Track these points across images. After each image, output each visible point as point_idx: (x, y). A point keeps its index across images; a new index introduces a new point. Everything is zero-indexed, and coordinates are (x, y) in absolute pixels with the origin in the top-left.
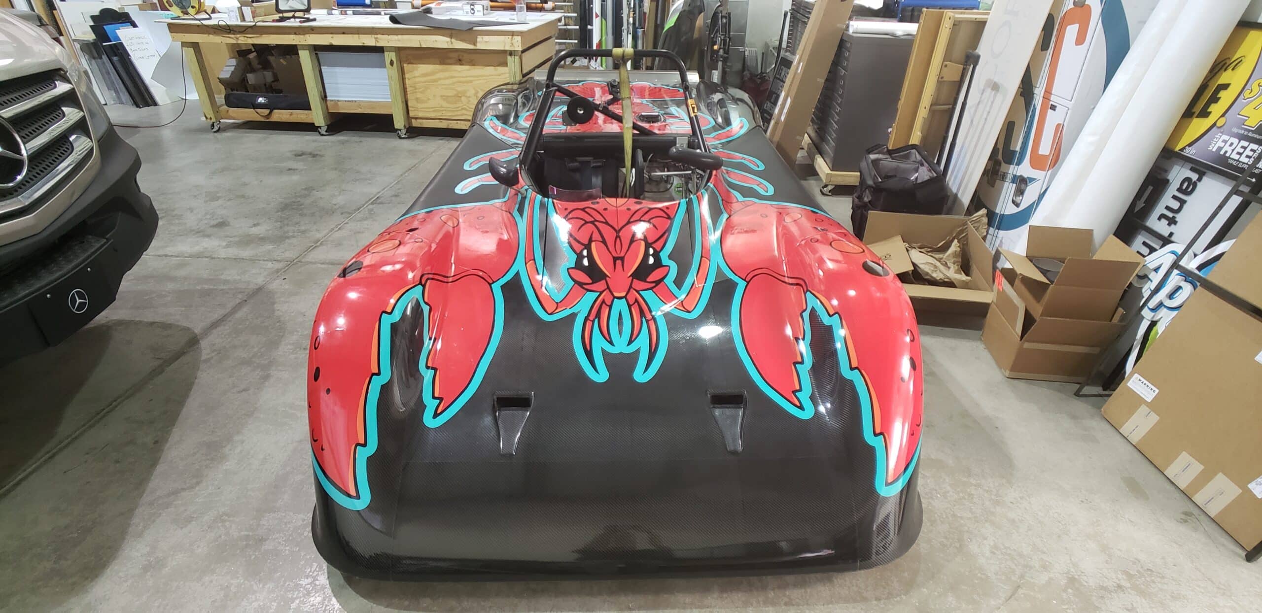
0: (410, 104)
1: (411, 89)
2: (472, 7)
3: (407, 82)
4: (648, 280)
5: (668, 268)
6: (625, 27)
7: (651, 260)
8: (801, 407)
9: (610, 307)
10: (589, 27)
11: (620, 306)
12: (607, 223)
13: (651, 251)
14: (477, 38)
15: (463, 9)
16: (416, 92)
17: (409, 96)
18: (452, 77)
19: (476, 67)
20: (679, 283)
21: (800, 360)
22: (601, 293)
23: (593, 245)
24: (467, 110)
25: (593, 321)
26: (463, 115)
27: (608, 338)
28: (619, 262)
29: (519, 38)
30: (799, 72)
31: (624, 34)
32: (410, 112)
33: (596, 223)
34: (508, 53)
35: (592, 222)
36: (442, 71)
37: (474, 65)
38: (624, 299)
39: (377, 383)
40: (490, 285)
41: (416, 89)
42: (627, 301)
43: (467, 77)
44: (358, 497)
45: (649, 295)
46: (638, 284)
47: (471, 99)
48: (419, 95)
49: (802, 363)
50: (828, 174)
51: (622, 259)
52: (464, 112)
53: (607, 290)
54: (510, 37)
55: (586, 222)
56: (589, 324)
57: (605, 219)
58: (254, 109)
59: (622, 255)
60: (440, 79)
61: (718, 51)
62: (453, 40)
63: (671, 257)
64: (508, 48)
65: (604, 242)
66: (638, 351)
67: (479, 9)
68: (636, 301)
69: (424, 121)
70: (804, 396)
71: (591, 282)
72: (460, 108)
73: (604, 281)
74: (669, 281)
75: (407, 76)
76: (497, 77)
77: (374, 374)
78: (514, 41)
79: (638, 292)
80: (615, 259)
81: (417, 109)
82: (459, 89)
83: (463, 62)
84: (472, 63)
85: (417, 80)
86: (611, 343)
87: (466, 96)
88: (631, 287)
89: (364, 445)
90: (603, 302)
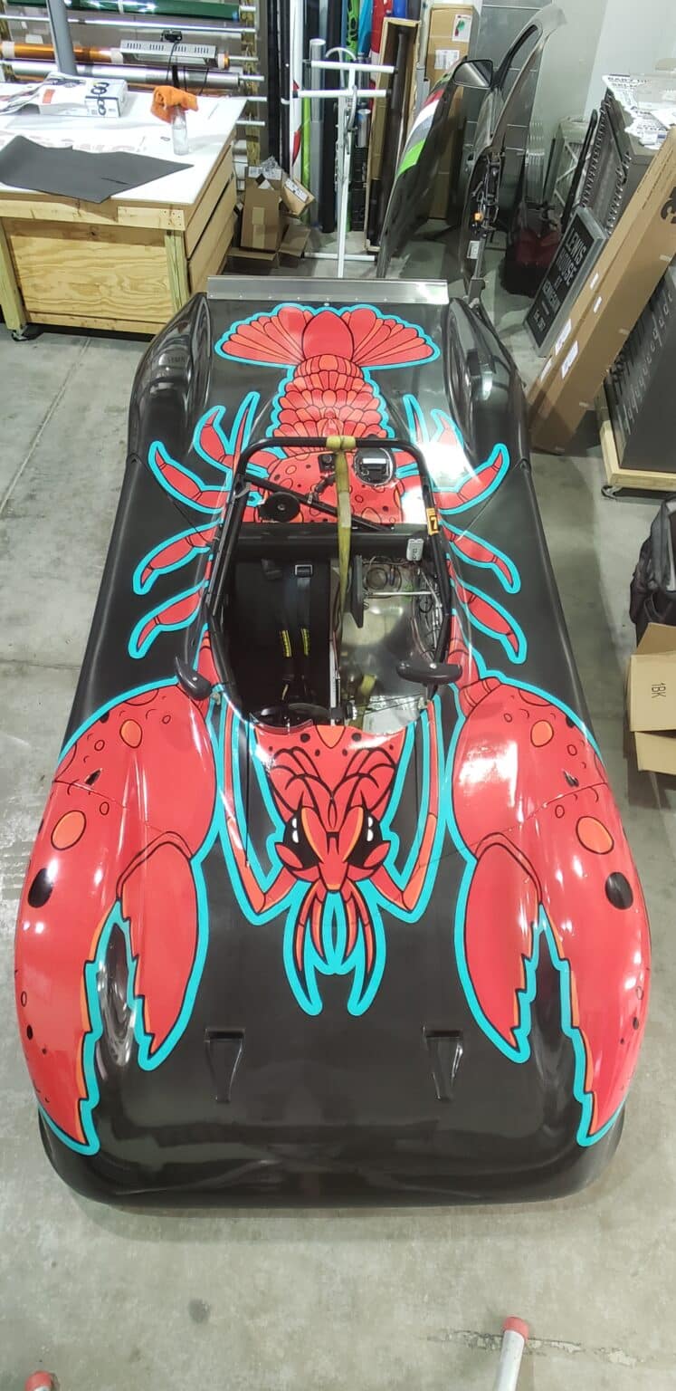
0: (25, 293)
1: (25, 271)
2: (101, 103)
3: (18, 261)
4: (366, 865)
5: (388, 844)
6: (340, 142)
7: (370, 836)
8: (517, 1049)
9: (323, 904)
10: (283, 101)
11: (334, 902)
12: (318, 779)
13: (370, 822)
14: (119, 209)
15: (86, 107)
16: (33, 276)
17: (23, 282)
18: (84, 258)
19: (118, 245)
20: (400, 864)
21: (523, 987)
22: (313, 883)
23: (304, 811)
24: (107, 304)
25: (305, 926)
26: (102, 311)
27: (321, 953)
28: (333, 840)
29: (181, 213)
30: (595, 309)
31: (339, 152)
32: (27, 304)
33: (307, 779)
34: (166, 232)
35: (302, 777)
36: (68, 248)
37: (114, 242)
38: (338, 894)
39: (92, 1040)
40: (189, 860)
41: (31, 272)
42: (342, 895)
43: (104, 258)
44: (87, 1144)
45: (366, 887)
46: (355, 872)
47: (113, 290)
48: (37, 281)
49: (525, 991)
50: (615, 475)
51: (336, 835)
52: (104, 307)
53: (320, 881)
54: (168, 211)
55: (296, 777)
56: (300, 929)
57: (318, 774)
59: (337, 830)
60: (66, 259)
61: (479, 223)
62: (82, 211)
63: (392, 827)
64: (165, 226)
65: (316, 809)
66: (352, 973)
67: (113, 113)
68: (352, 896)
69: (47, 315)
70: (522, 1034)
71: (301, 866)
72: (98, 302)
73: (316, 867)
74: (389, 864)
75: (16, 252)
76: (151, 260)
77: (86, 1033)
78: (174, 217)
79: (354, 882)
80: (329, 835)
81: (36, 300)
82: (96, 275)
83: (99, 237)
84: (112, 239)
85: (34, 259)
86: (324, 959)
87: (105, 285)
88: (346, 876)
89: (87, 1099)
90: (316, 896)
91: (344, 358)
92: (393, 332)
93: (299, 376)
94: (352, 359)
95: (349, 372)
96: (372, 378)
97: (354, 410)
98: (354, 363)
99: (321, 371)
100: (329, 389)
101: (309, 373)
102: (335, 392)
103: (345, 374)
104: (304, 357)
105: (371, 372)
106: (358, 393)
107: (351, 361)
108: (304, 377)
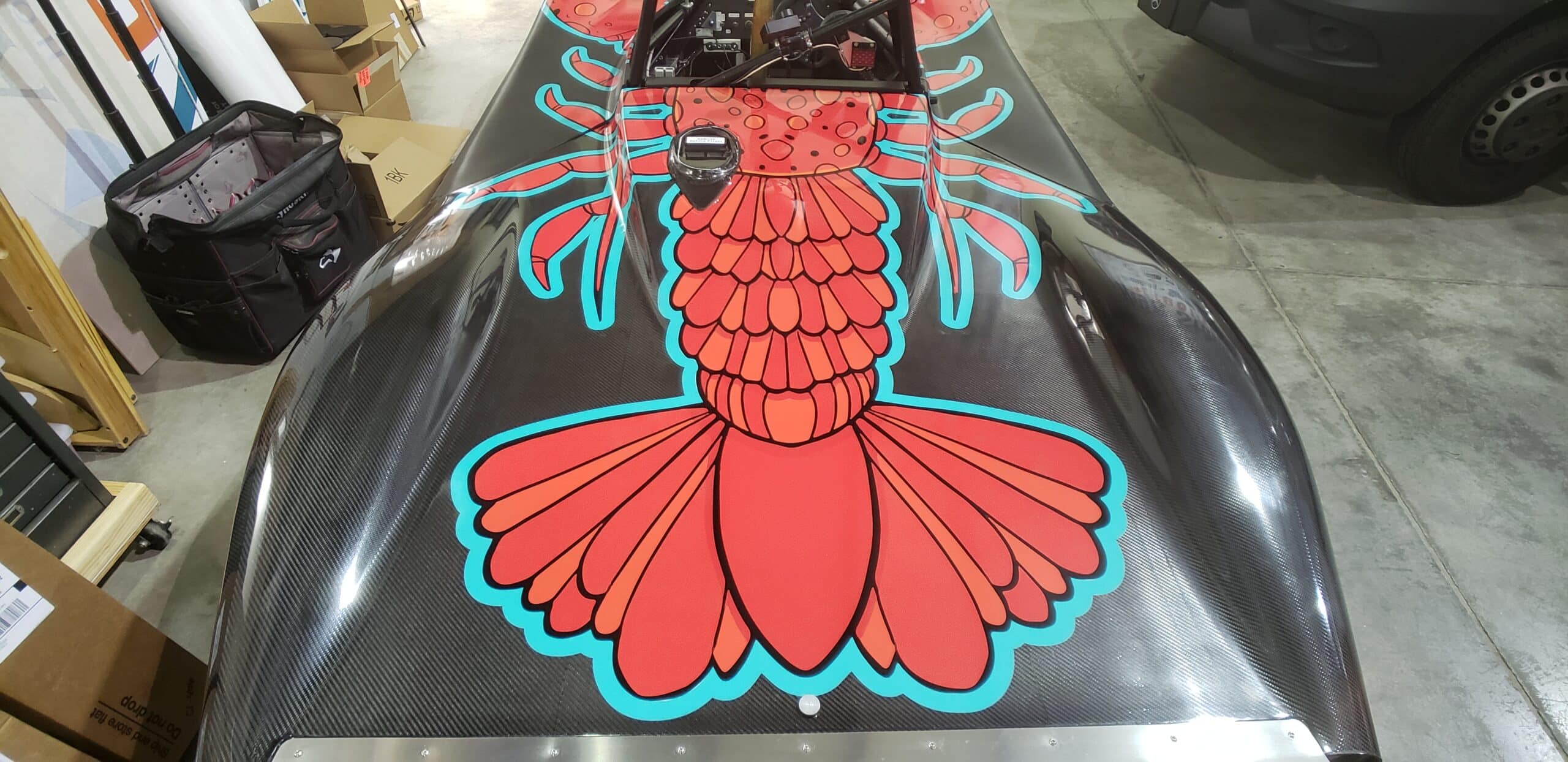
91: (749, 434)
92: (570, 563)
93: (862, 371)
94: (724, 433)
95: (737, 387)
96: (678, 370)
97: (730, 273)
98: (719, 417)
99: (808, 390)
100: (785, 335)
101: (839, 385)
102: (771, 327)
103: (745, 382)
104: (858, 431)
105: (678, 392)
106: (719, 321)
107: (729, 424)
108: (850, 371)
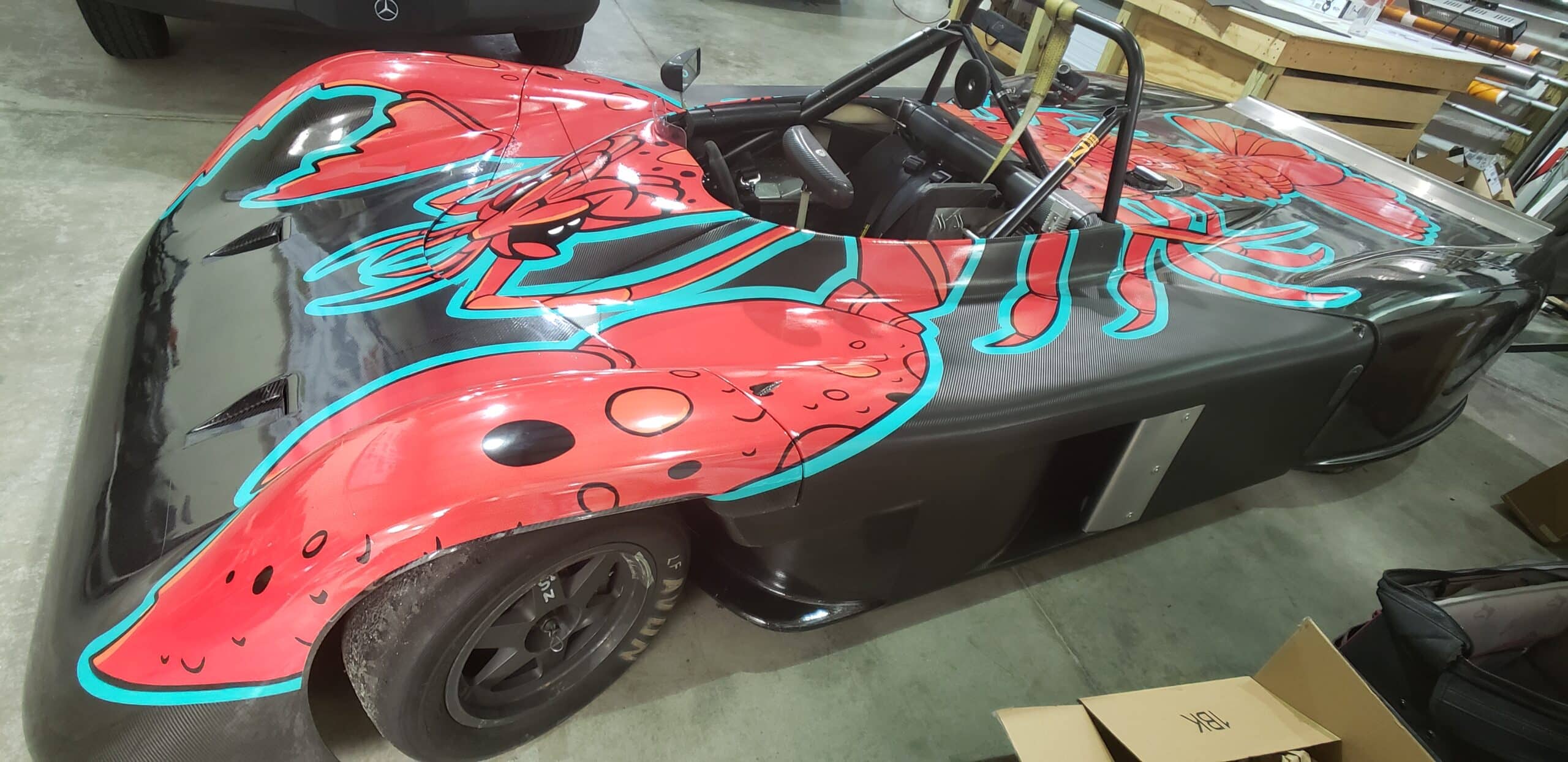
4: (514, 245)
5: (555, 253)
7: (555, 232)
9: (451, 239)
11: (456, 245)
12: (608, 163)
13: (575, 223)
14: (1229, 24)
19: (1213, 72)
20: (534, 279)
22: (476, 221)
23: (562, 174)
27: (387, 256)
28: (534, 206)
29: (1281, 46)
34: (1258, 64)
35: (605, 154)
36: (1172, 61)
37: (1212, 68)
38: (469, 242)
39: (252, 135)
42: (467, 245)
45: (487, 259)
46: (502, 240)
51: (544, 204)
53: (481, 223)
54: (1273, 39)
55: (604, 151)
56: (412, 234)
57: (616, 159)
58: (986, 32)
59: (550, 202)
60: (1162, 71)
62: (1199, 18)
63: (580, 247)
64: (1258, 55)
65: (568, 178)
66: (364, 287)
68: (470, 253)
73: (497, 212)
74: (528, 267)
77: (258, 126)
78: (1274, 47)
79: (488, 246)
80: (539, 201)
83: (1201, 58)
84: (1211, 65)
86: (377, 261)
88: (494, 237)
89: (205, 175)
90: (460, 229)
